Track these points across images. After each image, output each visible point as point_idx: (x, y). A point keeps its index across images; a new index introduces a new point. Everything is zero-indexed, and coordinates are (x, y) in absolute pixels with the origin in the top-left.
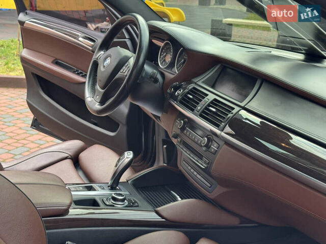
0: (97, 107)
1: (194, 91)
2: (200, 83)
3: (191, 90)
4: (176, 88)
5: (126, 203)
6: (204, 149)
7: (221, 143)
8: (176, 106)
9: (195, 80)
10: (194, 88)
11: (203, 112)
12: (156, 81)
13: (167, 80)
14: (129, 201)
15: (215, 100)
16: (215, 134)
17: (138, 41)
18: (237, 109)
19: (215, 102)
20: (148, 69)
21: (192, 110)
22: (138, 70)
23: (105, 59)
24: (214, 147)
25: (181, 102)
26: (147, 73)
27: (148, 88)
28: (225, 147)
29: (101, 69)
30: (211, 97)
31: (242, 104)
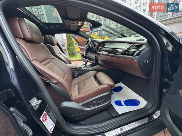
19: (101, 48)
27: (93, 50)
28: (102, 55)
31: (104, 47)
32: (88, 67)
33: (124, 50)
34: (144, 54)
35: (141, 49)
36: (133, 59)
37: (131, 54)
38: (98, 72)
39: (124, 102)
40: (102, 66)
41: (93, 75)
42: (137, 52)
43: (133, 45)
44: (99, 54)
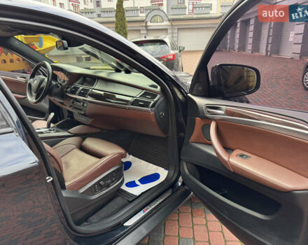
0: (34, 101)
1: (75, 88)
2: (77, 84)
3: (73, 88)
4: (67, 88)
6: (82, 107)
7: (88, 103)
8: (70, 95)
9: (74, 84)
11: (79, 93)
12: (58, 87)
13: (63, 86)
16: (84, 100)
18: (91, 90)
19: (83, 90)
20: (54, 83)
21: (75, 94)
22: (49, 83)
23: (34, 81)
24: (85, 105)
25: (70, 93)
27: (56, 90)
29: (33, 85)
30: (81, 88)
31: (92, 88)
32: (57, 131)
33: (135, 98)
34: (159, 105)
35: (155, 100)
36: (148, 111)
37: (146, 105)
38: (84, 139)
39: (140, 181)
40: (90, 125)
41: (75, 147)
42: (153, 102)
43: (146, 92)
44: (80, 102)
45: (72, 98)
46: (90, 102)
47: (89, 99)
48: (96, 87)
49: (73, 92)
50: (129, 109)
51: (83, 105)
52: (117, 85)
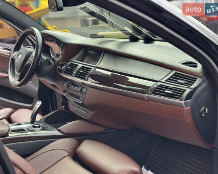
0: (18, 83)
1: (72, 65)
2: (74, 60)
3: (70, 65)
4: (62, 66)
5: (41, 128)
6: (80, 93)
7: (88, 87)
8: (63, 75)
9: (72, 59)
10: (71, 63)
11: (77, 74)
12: (50, 63)
13: (56, 62)
14: (43, 127)
15: (82, 66)
16: (84, 84)
17: (35, 43)
18: (93, 68)
19: (82, 68)
20: (44, 57)
21: (71, 74)
22: (37, 58)
23: (18, 55)
24: (84, 91)
25: (65, 72)
26: (43, 60)
27: (46, 68)
28: (90, 89)
29: (17, 61)
30: (80, 66)
31: (95, 66)
32: (44, 129)
33: (158, 83)
36: (180, 106)
38: (80, 142)
40: (89, 121)
41: (66, 153)
43: (176, 73)
44: (78, 86)
45: (67, 79)
46: (91, 87)
47: (90, 81)
48: (101, 65)
49: (69, 72)
50: (149, 100)
51: (81, 91)
52: (131, 61)
